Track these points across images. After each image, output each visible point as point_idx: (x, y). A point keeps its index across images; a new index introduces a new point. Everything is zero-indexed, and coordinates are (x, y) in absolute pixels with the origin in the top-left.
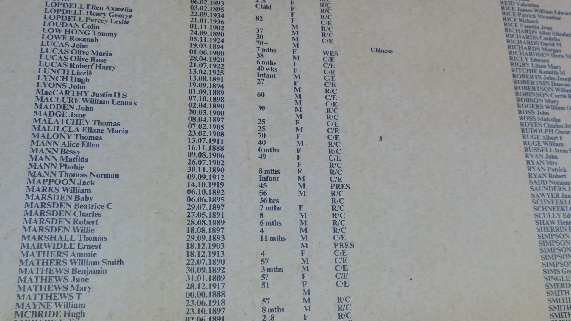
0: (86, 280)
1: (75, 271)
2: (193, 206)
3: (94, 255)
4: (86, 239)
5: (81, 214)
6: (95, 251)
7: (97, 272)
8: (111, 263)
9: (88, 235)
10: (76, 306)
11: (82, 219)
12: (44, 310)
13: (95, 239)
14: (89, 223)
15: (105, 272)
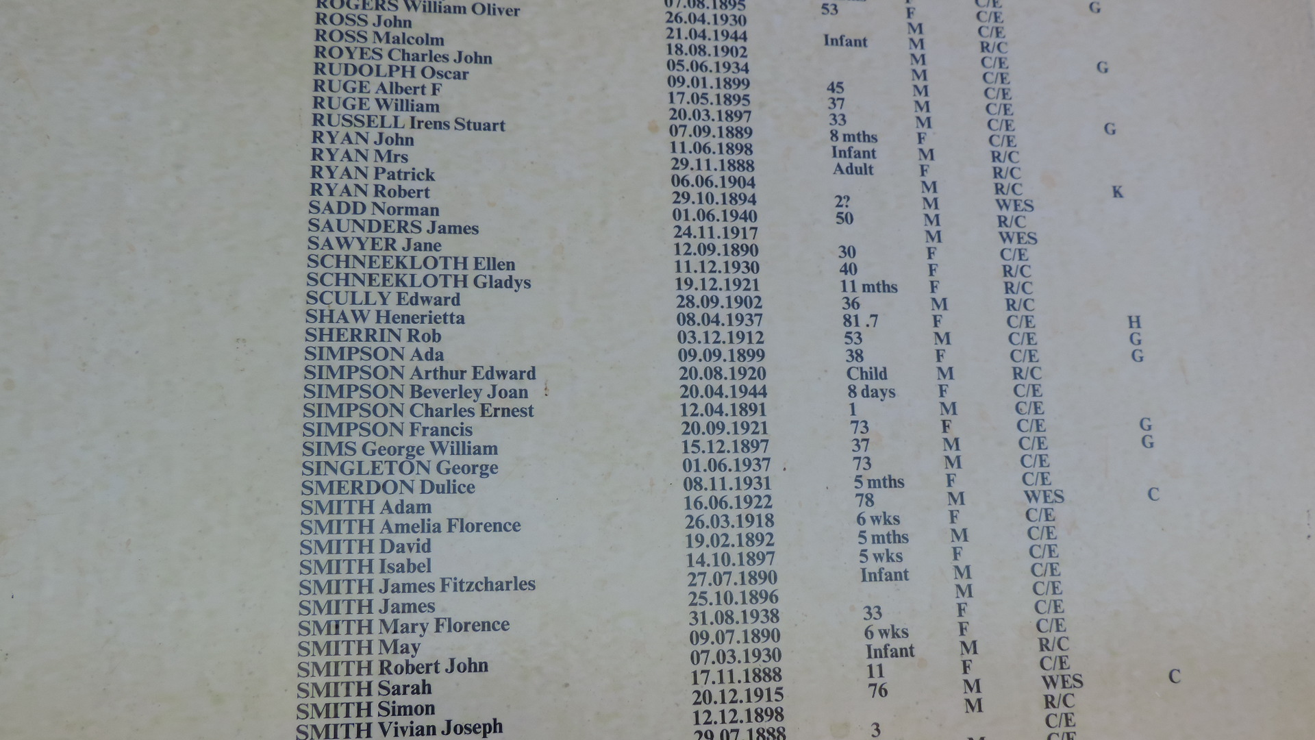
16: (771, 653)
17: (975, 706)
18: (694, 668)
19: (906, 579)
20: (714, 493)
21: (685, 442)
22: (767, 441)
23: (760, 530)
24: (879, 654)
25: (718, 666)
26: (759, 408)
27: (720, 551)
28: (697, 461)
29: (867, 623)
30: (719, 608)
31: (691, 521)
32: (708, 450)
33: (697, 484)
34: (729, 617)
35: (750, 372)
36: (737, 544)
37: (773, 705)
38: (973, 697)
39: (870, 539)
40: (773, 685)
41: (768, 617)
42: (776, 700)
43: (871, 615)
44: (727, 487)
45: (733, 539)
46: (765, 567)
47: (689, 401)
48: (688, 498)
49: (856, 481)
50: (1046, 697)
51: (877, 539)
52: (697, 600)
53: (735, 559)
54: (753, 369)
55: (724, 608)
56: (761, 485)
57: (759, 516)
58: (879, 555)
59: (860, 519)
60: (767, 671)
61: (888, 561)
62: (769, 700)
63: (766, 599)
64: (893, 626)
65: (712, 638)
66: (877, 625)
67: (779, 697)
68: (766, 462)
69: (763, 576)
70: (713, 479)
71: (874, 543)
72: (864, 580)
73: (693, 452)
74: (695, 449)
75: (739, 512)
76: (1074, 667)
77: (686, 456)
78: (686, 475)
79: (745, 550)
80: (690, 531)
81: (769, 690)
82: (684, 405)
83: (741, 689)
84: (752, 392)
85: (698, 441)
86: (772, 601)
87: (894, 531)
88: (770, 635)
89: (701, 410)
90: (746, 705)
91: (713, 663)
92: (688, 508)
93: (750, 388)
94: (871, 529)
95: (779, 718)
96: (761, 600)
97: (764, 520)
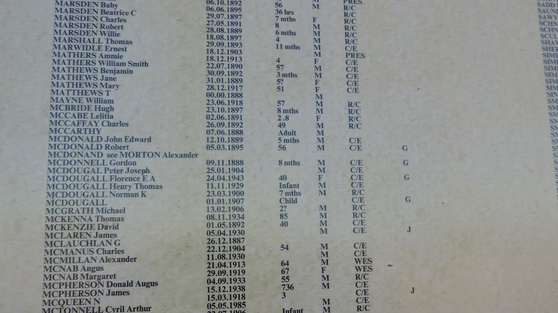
0: (114, 79)
1: (103, 70)
2: (212, 15)
3: (121, 57)
4: (113, 42)
5: (108, 20)
6: (121, 53)
7: (123, 72)
8: (136, 65)
9: (114, 38)
10: (105, 102)
11: (108, 24)
12: (76, 104)
13: (121, 42)
14: (114, 28)
15: (131, 72)
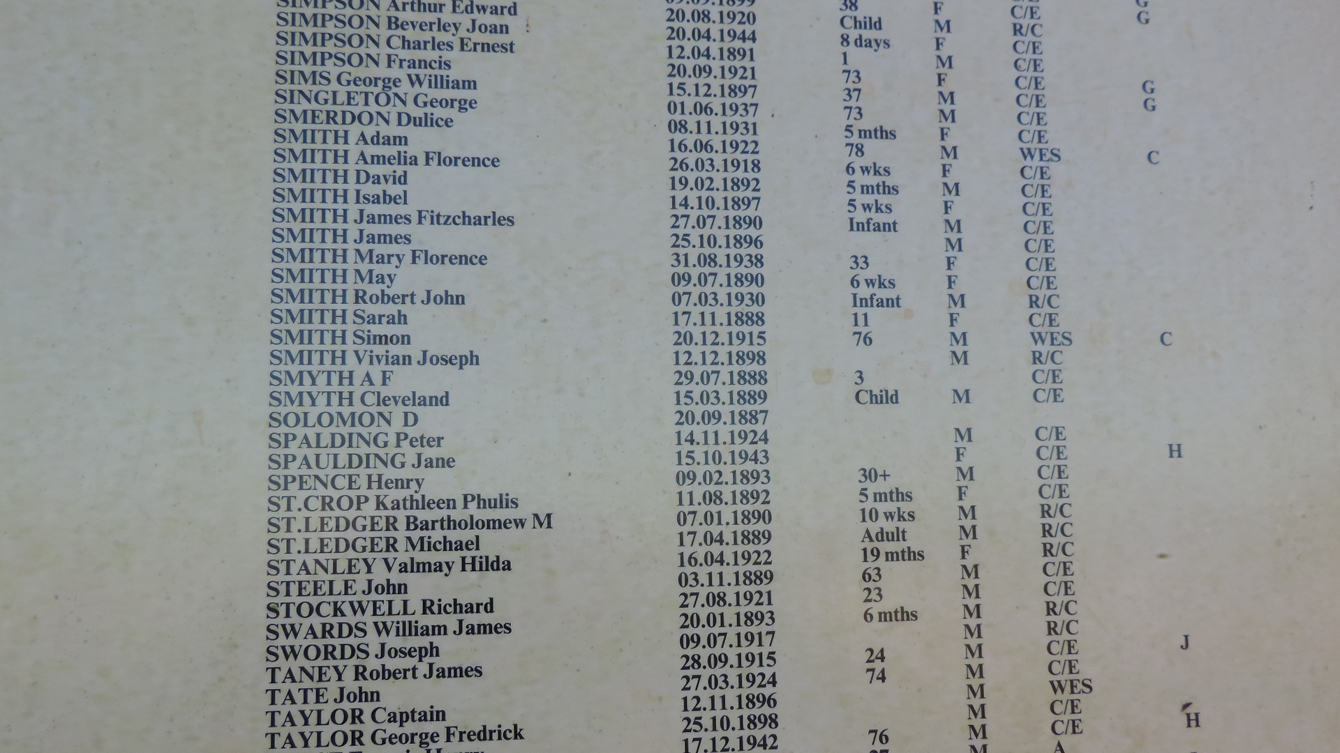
16: (754, 298)
17: (960, 359)
18: (675, 309)
19: (895, 230)
20: (699, 137)
21: (671, 85)
22: (755, 87)
23: (746, 175)
24: (865, 302)
25: (700, 308)
26: (748, 53)
27: (705, 194)
28: (682, 104)
29: (854, 272)
30: (702, 250)
31: (675, 163)
32: (693, 93)
33: (683, 126)
34: (712, 260)
35: (739, 17)
36: (722, 188)
37: (756, 349)
38: (959, 349)
39: (858, 189)
40: (756, 329)
41: (751, 262)
42: (758, 344)
43: (857, 264)
44: (713, 131)
45: (718, 183)
46: (751, 212)
47: (675, 43)
48: (672, 141)
49: (846, 130)
50: (1034, 353)
51: (866, 189)
52: (680, 242)
53: (720, 202)
54: (743, 14)
55: (707, 251)
56: (748, 130)
57: (746, 161)
58: (868, 205)
59: (849, 169)
60: (750, 315)
61: (877, 212)
62: (751, 343)
63: (750, 244)
64: (880, 276)
65: (695, 280)
66: (863, 275)
67: (761, 341)
68: (754, 107)
69: (748, 222)
70: (699, 123)
71: (863, 192)
72: (852, 229)
73: (678, 95)
74: (681, 92)
75: (725, 156)
76: (1063, 325)
77: (672, 98)
78: (671, 117)
79: (730, 194)
80: (673, 173)
81: (751, 334)
82: (670, 47)
83: (723, 332)
84: (741, 36)
85: (684, 84)
86: (756, 246)
87: (884, 183)
88: (754, 279)
89: (687, 52)
90: (727, 348)
91: (695, 305)
92: (673, 150)
93: (739, 32)
94: (860, 179)
95: (761, 362)
96: (745, 245)
97: (750, 166)
